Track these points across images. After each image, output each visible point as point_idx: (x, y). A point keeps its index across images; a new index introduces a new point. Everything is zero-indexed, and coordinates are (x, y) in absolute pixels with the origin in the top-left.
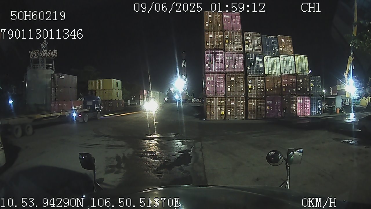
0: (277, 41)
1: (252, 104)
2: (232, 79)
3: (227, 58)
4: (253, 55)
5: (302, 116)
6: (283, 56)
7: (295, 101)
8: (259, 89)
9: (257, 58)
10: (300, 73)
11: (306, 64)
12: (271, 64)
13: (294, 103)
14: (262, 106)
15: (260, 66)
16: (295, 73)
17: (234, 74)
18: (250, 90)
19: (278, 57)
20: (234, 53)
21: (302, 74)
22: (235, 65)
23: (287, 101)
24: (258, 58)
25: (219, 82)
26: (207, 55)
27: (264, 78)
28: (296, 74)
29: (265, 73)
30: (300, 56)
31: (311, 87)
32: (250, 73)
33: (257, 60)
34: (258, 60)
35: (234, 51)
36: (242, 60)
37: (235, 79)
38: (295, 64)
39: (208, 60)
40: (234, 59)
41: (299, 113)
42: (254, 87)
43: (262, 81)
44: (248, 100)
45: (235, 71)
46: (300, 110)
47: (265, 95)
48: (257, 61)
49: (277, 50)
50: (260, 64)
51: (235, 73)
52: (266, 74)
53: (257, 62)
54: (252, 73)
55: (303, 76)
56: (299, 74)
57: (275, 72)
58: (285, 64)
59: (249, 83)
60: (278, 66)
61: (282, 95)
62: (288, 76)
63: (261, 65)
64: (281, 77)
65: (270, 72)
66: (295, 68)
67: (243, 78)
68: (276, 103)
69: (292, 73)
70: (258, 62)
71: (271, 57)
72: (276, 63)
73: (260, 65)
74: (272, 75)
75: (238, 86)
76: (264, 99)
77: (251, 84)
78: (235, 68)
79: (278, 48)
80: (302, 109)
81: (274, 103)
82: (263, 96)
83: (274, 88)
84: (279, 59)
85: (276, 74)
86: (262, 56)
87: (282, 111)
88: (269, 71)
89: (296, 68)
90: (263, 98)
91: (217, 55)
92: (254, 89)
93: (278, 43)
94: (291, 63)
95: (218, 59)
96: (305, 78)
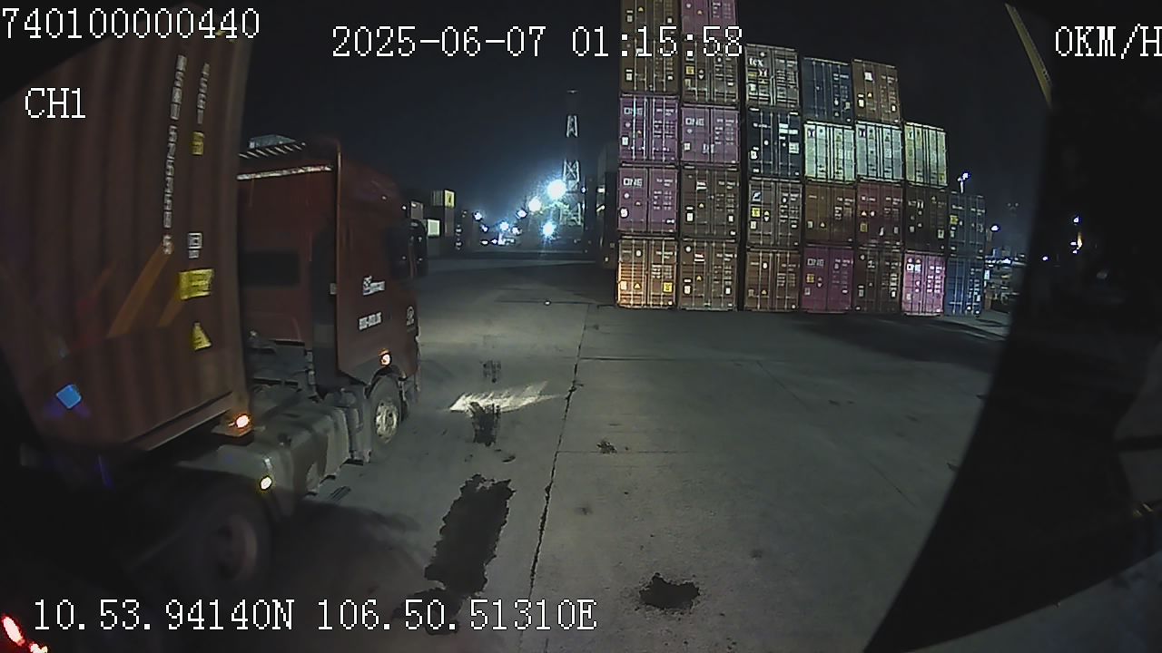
0: (851, 77)
1: (759, 264)
2: (701, 185)
3: (689, 121)
4: (771, 115)
5: (917, 314)
6: (866, 125)
7: (896, 264)
8: (784, 221)
9: (781, 125)
10: (918, 180)
11: (938, 156)
12: (827, 146)
13: (893, 271)
14: (790, 272)
15: (790, 152)
16: (901, 178)
17: (707, 172)
18: (755, 223)
19: (850, 127)
20: (710, 108)
21: (923, 183)
22: (710, 144)
23: (871, 262)
24: (786, 126)
25: (660, 193)
26: (626, 111)
27: (800, 186)
28: (905, 183)
29: (804, 172)
30: (920, 129)
31: (954, 226)
32: (757, 171)
33: (781, 131)
34: (785, 132)
35: (711, 102)
36: (735, 129)
37: (709, 186)
38: (903, 151)
39: (628, 125)
40: (709, 127)
41: (906, 303)
42: (767, 213)
43: (796, 195)
44: (748, 253)
45: (710, 163)
46: (912, 296)
47: (803, 242)
48: (782, 135)
49: (848, 104)
50: (790, 144)
51: (709, 169)
52: (807, 177)
53: (780, 138)
54: (762, 171)
55: (927, 191)
56: (915, 182)
57: (838, 173)
58: (870, 149)
59: (754, 200)
60: (849, 154)
61: (855, 246)
62: (879, 187)
63: (794, 148)
64: (855, 188)
65: (822, 171)
66: (904, 165)
67: (734, 184)
68: (837, 267)
69: (893, 179)
70: (784, 138)
71: (826, 126)
72: (840, 143)
73: (790, 148)
74: (827, 178)
75: (718, 208)
76: (799, 253)
77: (759, 203)
78: (712, 152)
79: (852, 99)
80: (917, 290)
81: (829, 264)
82: (796, 244)
83: (831, 220)
84: (853, 132)
85: (842, 178)
86: (797, 121)
87: (854, 292)
88: (819, 169)
89: (907, 164)
90: (796, 248)
91: (658, 110)
92: (767, 219)
93: (854, 84)
94: (892, 147)
95: (660, 122)
96: (934, 198)
